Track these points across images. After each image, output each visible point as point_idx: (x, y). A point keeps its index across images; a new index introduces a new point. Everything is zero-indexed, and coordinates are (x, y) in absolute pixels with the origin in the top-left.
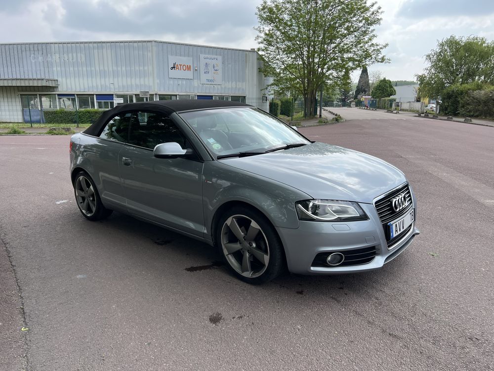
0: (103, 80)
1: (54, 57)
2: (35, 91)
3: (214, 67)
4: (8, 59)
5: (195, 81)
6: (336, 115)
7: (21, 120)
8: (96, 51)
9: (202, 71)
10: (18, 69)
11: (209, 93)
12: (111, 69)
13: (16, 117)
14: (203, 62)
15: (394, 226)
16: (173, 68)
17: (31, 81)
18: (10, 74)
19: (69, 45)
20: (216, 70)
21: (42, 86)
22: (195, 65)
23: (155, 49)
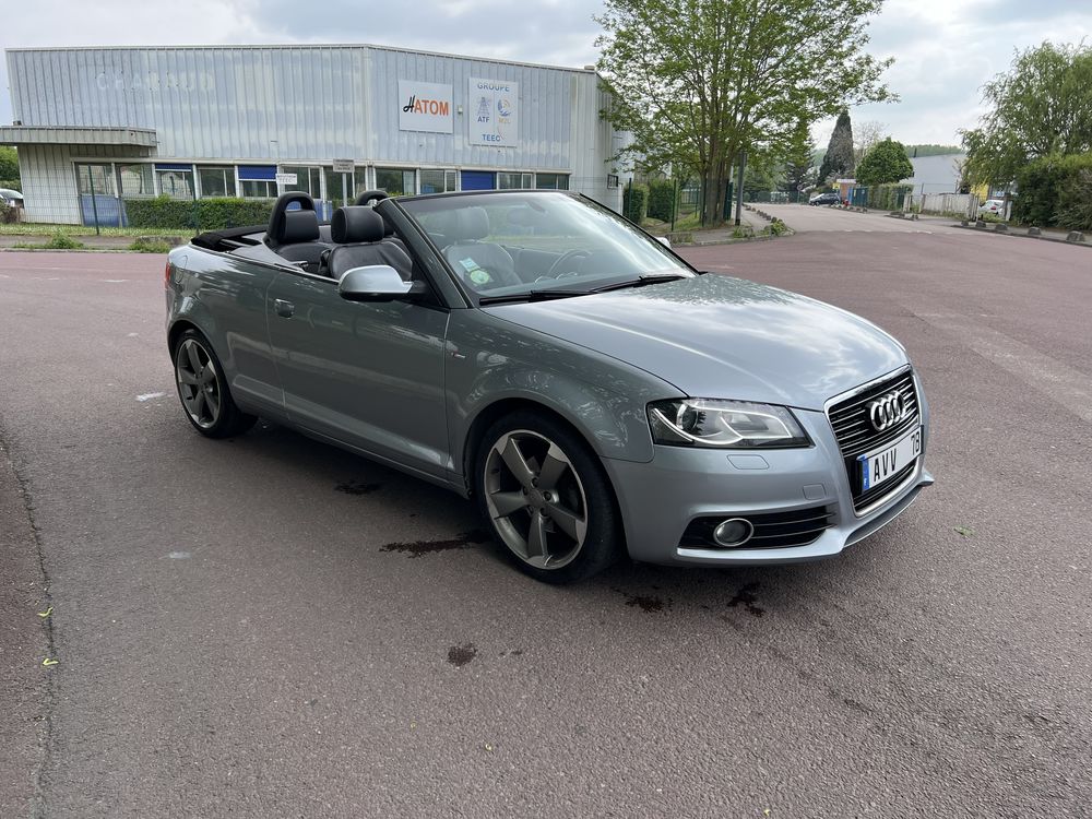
0: (254, 134)
1: (147, 80)
2: (106, 155)
3: (500, 107)
4: (49, 83)
5: (456, 137)
6: (774, 220)
7: (76, 220)
8: (239, 67)
9: (474, 117)
10: (69, 105)
11: (488, 166)
12: (271, 109)
13: (65, 212)
14: (475, 95)
15: (871, 463)
16: (408, 107)
17: (97, 133)
18: (53, 116)
19: (181, 53)
20: (505, 115)
21: (122, 145)
22: (458, 103)
23: (369, 63)
